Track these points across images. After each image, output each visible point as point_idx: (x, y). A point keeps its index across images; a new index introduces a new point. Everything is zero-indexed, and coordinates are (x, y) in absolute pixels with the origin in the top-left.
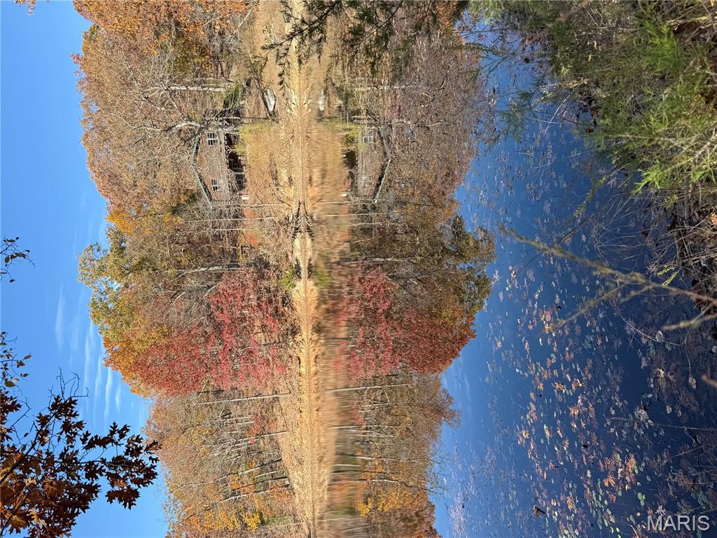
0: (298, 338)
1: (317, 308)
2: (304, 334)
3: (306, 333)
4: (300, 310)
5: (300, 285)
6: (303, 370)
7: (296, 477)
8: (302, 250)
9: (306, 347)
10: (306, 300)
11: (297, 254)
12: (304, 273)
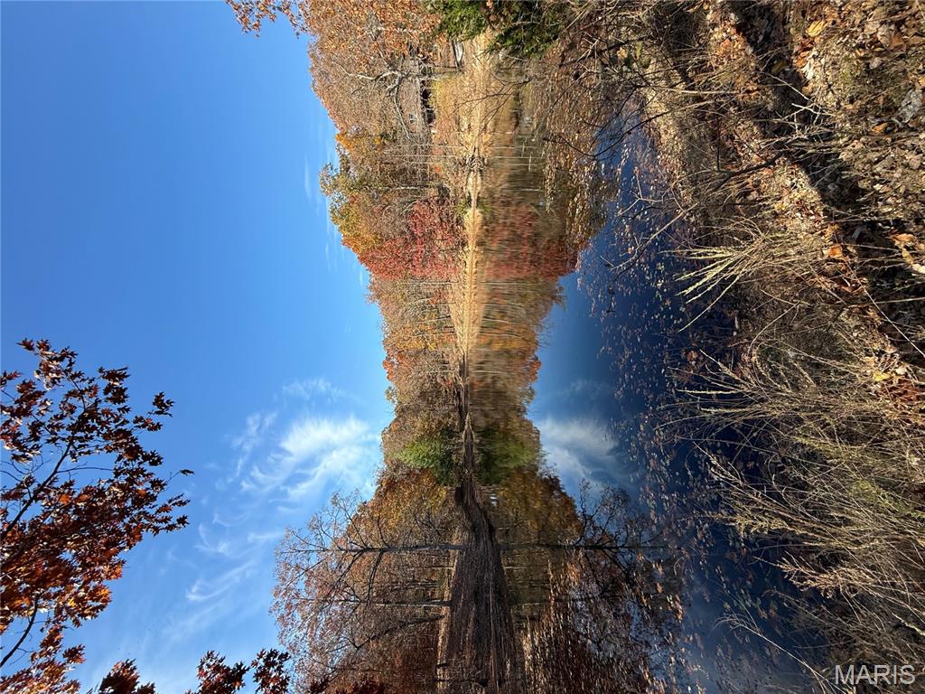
0: (466, 249)
1: (480, 229)
2: (470, 246)
3: (471, 247)
4: (469, 231)
5: (470, 211)
6: (467, 270)
7: (458, 329)
8: (473, 185)
9: (470, 255)
10: (473, 223)
11: (470, 188)
12: (473, 203)
